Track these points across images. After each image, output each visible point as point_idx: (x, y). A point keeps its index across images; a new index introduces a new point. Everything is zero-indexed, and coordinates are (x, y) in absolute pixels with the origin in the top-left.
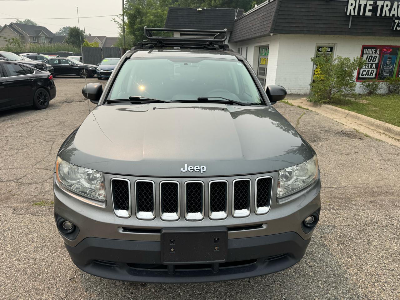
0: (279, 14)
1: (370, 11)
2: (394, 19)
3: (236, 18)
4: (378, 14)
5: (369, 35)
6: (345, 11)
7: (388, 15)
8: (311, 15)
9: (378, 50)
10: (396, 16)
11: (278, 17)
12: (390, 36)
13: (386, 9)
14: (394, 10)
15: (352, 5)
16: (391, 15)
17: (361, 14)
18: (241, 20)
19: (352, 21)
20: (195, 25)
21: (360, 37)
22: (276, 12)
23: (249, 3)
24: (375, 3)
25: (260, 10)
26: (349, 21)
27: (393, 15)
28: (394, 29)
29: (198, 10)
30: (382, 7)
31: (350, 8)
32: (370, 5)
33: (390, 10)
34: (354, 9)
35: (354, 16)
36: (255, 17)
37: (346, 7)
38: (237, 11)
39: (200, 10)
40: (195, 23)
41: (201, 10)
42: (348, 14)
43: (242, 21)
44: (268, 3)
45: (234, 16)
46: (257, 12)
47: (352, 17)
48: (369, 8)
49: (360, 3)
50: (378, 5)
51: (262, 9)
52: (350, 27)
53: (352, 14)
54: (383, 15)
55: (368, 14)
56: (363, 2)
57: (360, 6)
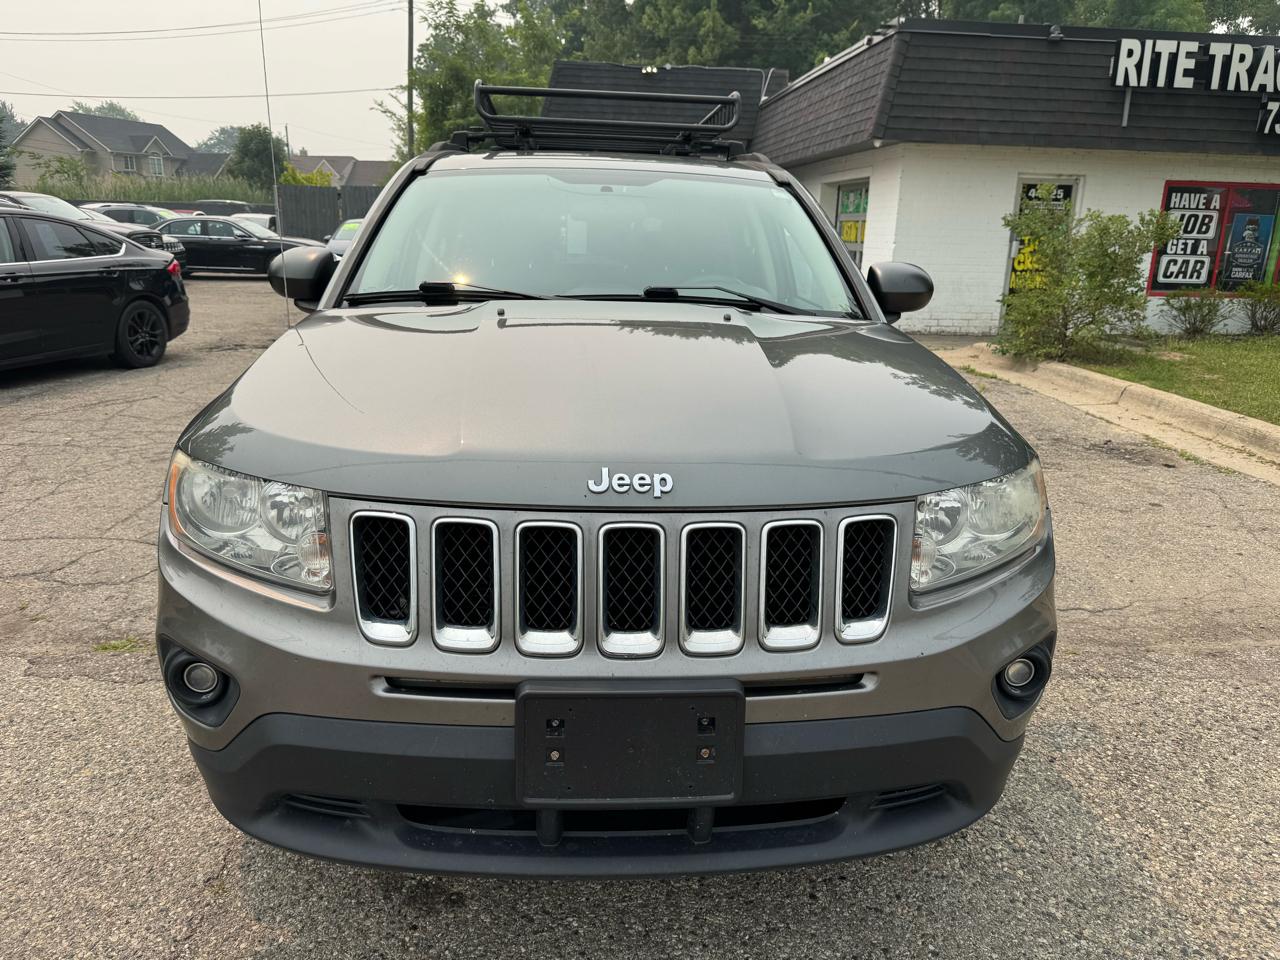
0: (901, 79)
1: (1187, 73)
2: (1264, 101)
3: (764, 98)
4: (1215, 85)
5: (1186, 150)
6: (1111, 72)
7: (1244, 87)
8: (1003, 84)
9: (1217, 197)
10: (1270, 89)
11: (899, 90)
12: (1252, 152)
13: (1238, 69)
14: (1266, 72)
15: (1130, 53)
16: (1255, 88)
17: (1161, 82)
18: (780, 103)
19: (1131, 104)
21: (1158, 155)
22: (891, 75)
24: (1204, 49)
25: (839, 71)
26: (1123, 104)
27: (1263, 87)
28: (1266, 131)
29: (644, 71)
30: (1227, 60)
31: (1126, 63)
32: (1189, 55)
33: (1251, 73)
34: (1139, 67)
35: (1137, 90)
36: (826, 93)
37: (1112, 60)
38: (766, 77)
39: (652, 73)
41: (655, 70)
42: (1120, 81)
43: (784, 107)
44: (866, 47)
45: (760, 92)
46: (829, 76)
47: (1133, 93)
48: (1184, 63)
49: (1157, 50)
50: (1213, 57)
51: (847, 66)
52: (1125, 124)
53: (1133, 82)
54: (1231, 86)
55: (1183, 82)
56: (1166, 47)
57: (1156, 57)
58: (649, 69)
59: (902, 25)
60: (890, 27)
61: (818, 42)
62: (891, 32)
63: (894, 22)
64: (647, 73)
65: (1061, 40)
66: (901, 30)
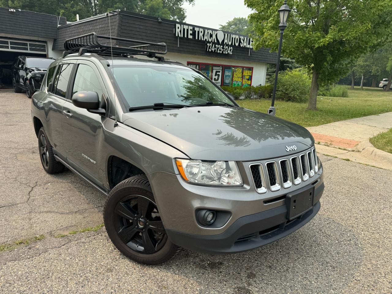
0: (122, 28)
1: (191, 34)
2: (206, 43)
3: (59, 26)
4: (197, 38)
5: (192, 54)
6: (174, 32)
7: (202, 39)
8: (149, 32)
9: (198, 66)
10: (207, 40)
11: (121, 31)
12: (205, 56)
13: (201, 34)
14: (206, 36)
15: (178, 28)
16: (204, 40)
17: (186, 36)
19: (179, 41)
20: (8, 27)
21: (185, 55)
22: (119, 26)
23: (56, 11)
24: (194, 29)
25: (95, 22)
26: (177, 41)
27: (206, 40)
28: (208, 51)
29: (10, 10)
30: (198, 32)
31: (178, 30)
32: (191, 30)
33: (203, 35)
34: (180, 31)
35: (180, 38)
37: (174, 29)
38: (59, 19)
39: (13, 12)
40: (8, 25)
41: (15, 11)
42: (177, 35)
44: (106, 16)
45: (57, 23)
46: (91, 23)
48: (190, 32)
49: (184, 28)
50: (196, 31)
51: (98, 21)
52: (178, 46)
53: (180, 36)
54: (200, 39)
55: (190, 37)
56: (186, 27)
57: (184, 29)
58: (12, 10)
59: (120, 12)
60: (115, 12)
61: (59, 6)
62: (116, 13)
63: (117, 10)
64: (11, 11)
65: (161, 22)
66: (120, 13)
